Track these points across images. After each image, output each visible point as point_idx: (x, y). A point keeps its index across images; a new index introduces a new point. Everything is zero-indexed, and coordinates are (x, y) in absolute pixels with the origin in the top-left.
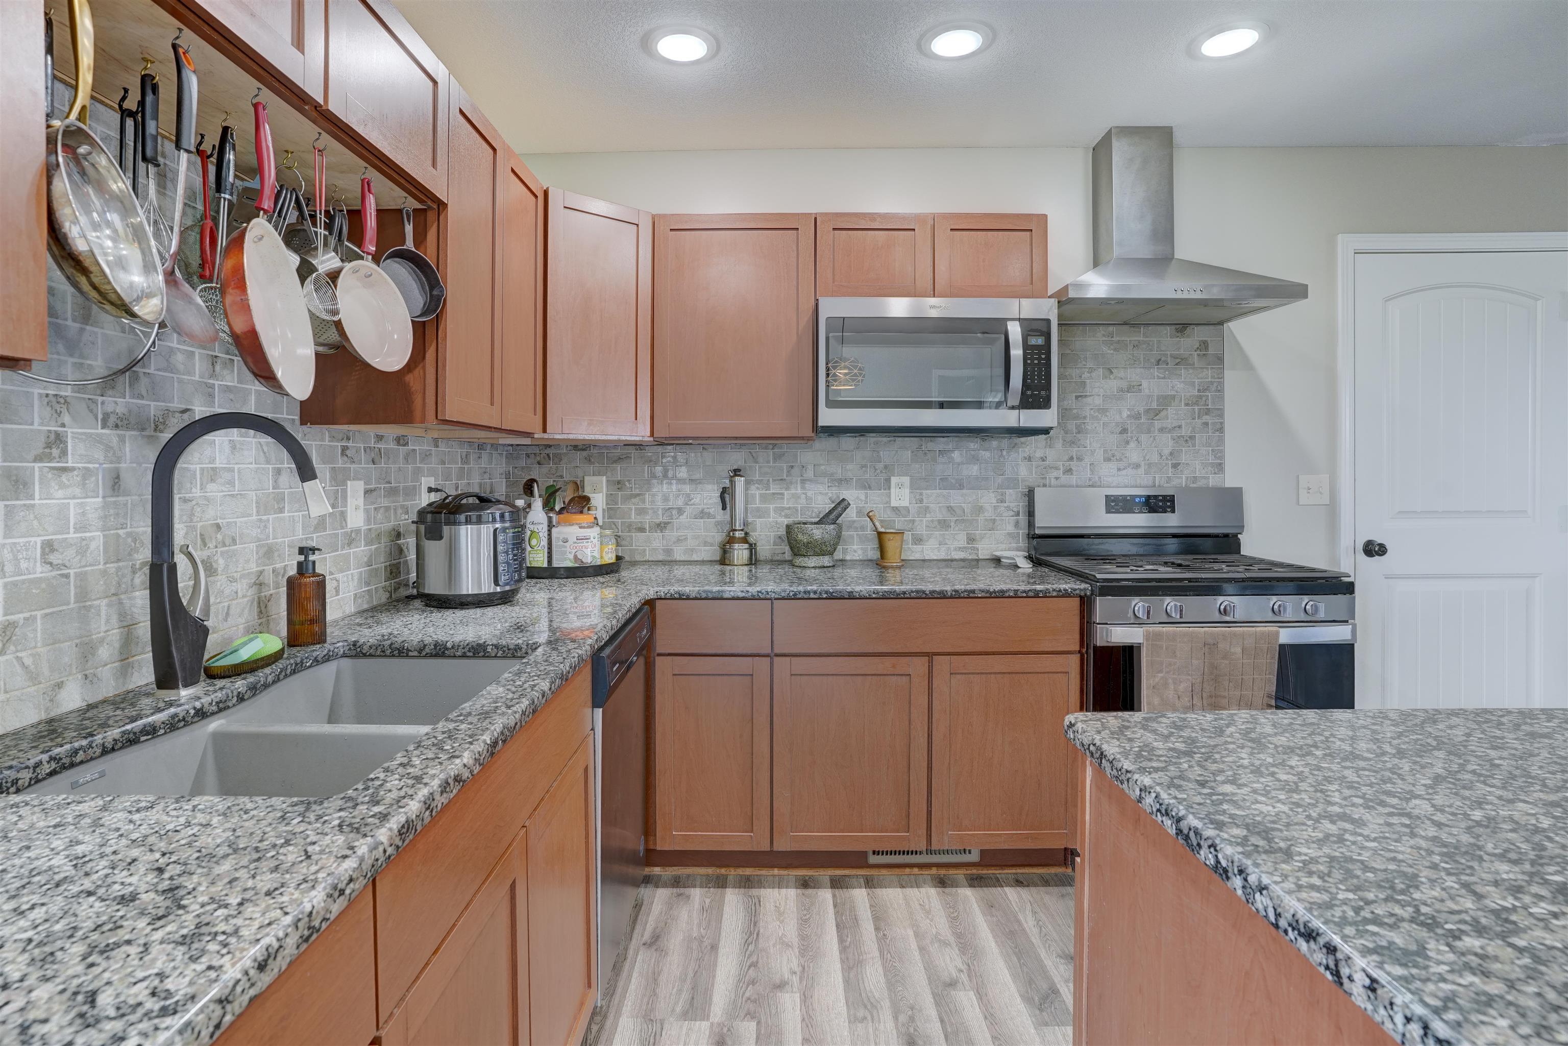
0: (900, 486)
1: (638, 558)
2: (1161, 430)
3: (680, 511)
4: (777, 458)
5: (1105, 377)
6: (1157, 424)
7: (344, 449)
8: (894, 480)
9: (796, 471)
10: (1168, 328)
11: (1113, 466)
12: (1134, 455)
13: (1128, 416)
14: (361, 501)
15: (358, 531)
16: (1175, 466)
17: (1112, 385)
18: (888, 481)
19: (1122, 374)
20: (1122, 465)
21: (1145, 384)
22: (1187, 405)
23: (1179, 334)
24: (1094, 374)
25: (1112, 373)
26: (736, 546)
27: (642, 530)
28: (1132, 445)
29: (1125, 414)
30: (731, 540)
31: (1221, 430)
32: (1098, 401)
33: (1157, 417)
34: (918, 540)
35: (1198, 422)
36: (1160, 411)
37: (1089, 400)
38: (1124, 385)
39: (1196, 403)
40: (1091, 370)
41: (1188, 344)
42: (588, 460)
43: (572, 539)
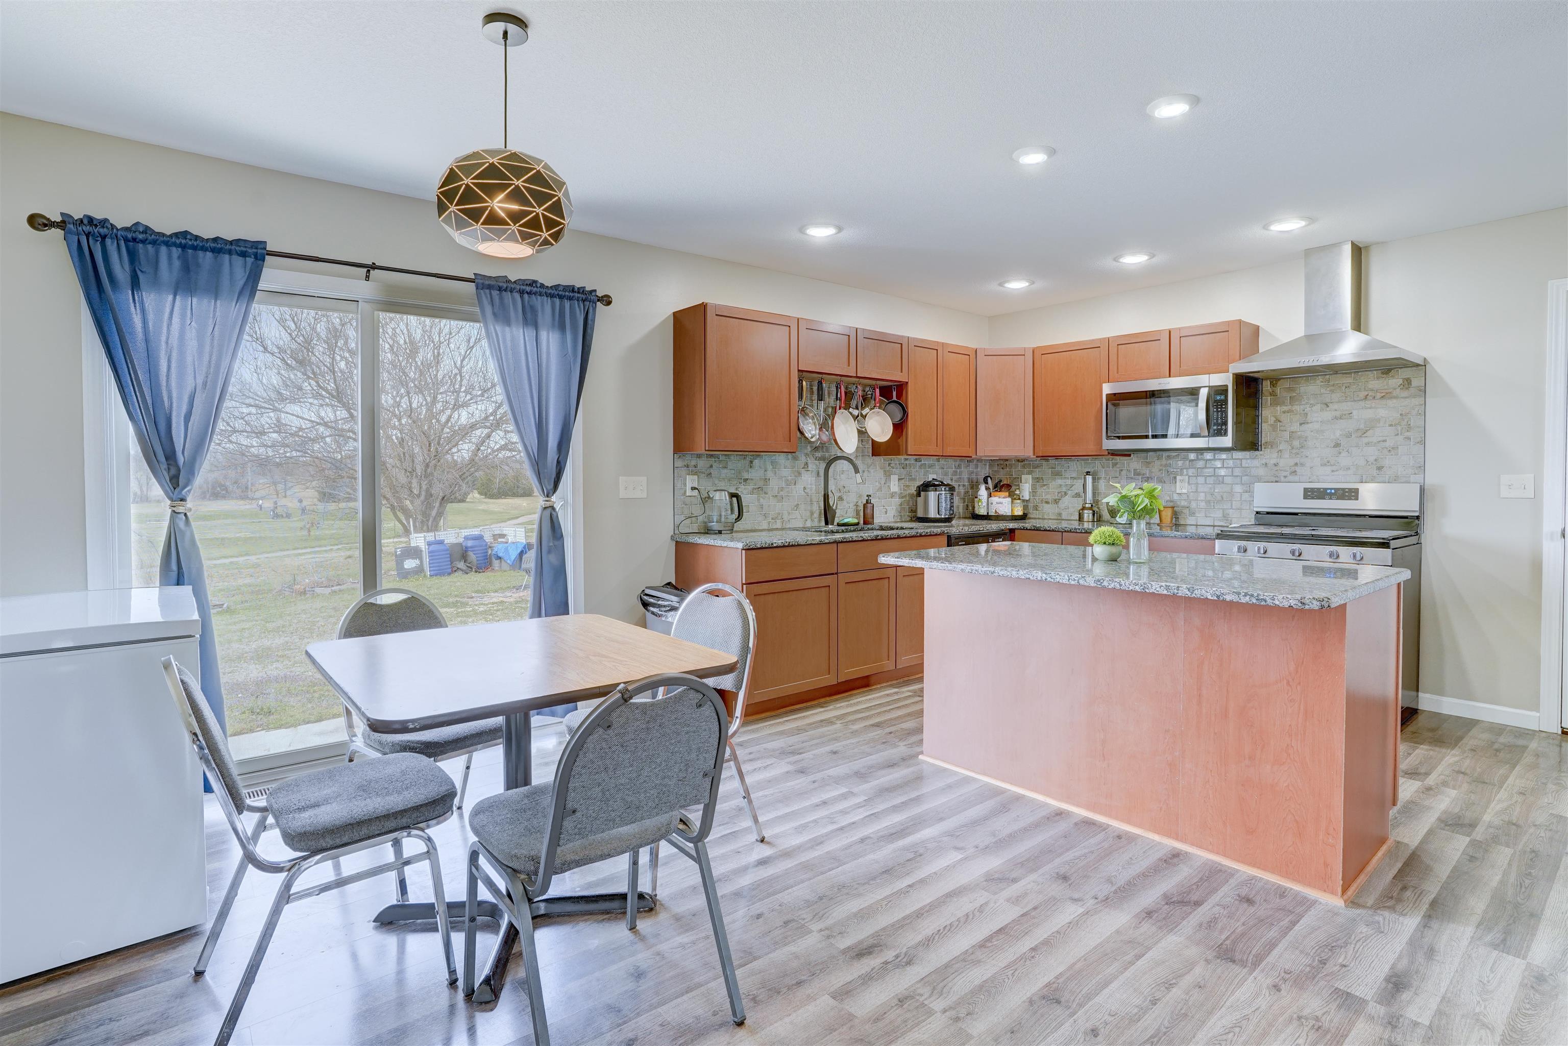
0: (1182, 481)
1: (1046, 517)
2: (1367, 444)
3: (1066, 494)
4: (1115, 465)
5: (1322, 410)
6: (1365, 440)
7: (889, 464)
8: (1178, 478)
9: (1124, 473)
10: (1375, 372)
11: (1328, 469)
12: (1344, 460)
13: (1341, 435)
14: (897, 482)
15: (896, 493)
16: (1380, 468)
17: (1328, 415)
18: (1175, 478)
19: (1336, 406)
20: (1334, 468)
21: (1355, 413)
22: (1391, 425)
23: (1385, 376)
24: (1314, 408)
25: (1328, 406)
26: (1086, 511)
27: (1047, 503)
28: (1344, 454)
29: (1338, 433)
30: (1084, 508)
31: (1423, 442)
32: (1316, 426)
33: (1365, 435)
34: (1192, 514)
35: (1400, 438)
36: (1367, 431)
37: (1310, 425)
38: (1338, 414)
39: (1399, 424)
40: (1312, 405)
41: (1394, 382)
42: (1024, 467)
43: (994, 503)
